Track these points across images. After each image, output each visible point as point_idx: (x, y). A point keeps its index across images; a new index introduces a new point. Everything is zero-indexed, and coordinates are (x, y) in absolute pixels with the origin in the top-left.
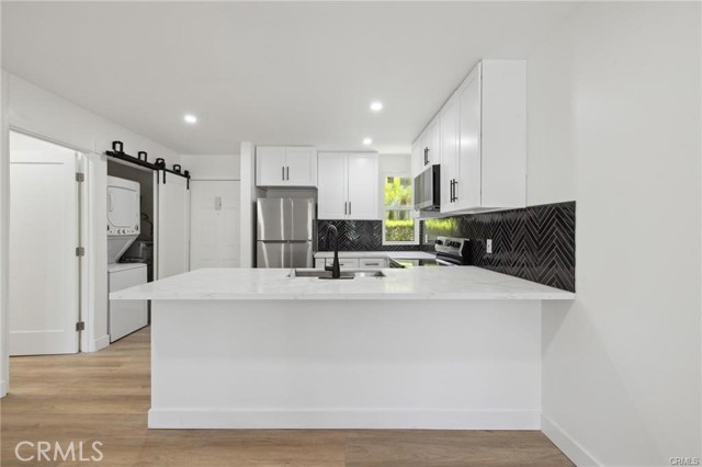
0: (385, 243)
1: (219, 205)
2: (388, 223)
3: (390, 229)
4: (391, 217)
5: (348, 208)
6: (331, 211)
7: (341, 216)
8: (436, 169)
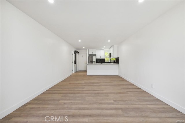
0: (105, 62)
1: (82, 57)
2: (106, 59)
3: (106, 60)
4: (106, 58)
5: (100, 57)
6: (98, 57)
7: (99, 58)
8: (111, 53)
